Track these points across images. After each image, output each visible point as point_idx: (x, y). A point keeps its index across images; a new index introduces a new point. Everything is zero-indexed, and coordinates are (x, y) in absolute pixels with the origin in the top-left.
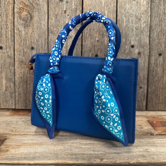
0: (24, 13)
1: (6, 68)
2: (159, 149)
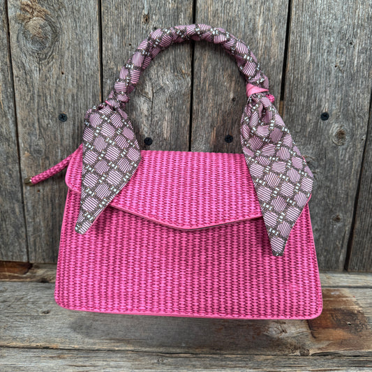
0: (35, 22)
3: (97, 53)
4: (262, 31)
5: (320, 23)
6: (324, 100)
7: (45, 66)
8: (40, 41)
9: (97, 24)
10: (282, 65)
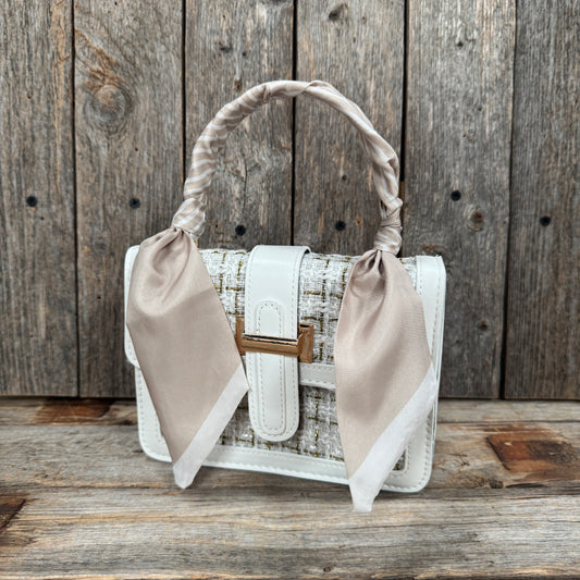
0: (107, 90)
1: (47, 267)
2: (512, 532)
3: (179, 126)
4: (375, 97)
5: (442, 87)
6: (453, 176)
7: (116, 141)
8: (110, 112)
9: (180, 92)
10: (399, 136)
